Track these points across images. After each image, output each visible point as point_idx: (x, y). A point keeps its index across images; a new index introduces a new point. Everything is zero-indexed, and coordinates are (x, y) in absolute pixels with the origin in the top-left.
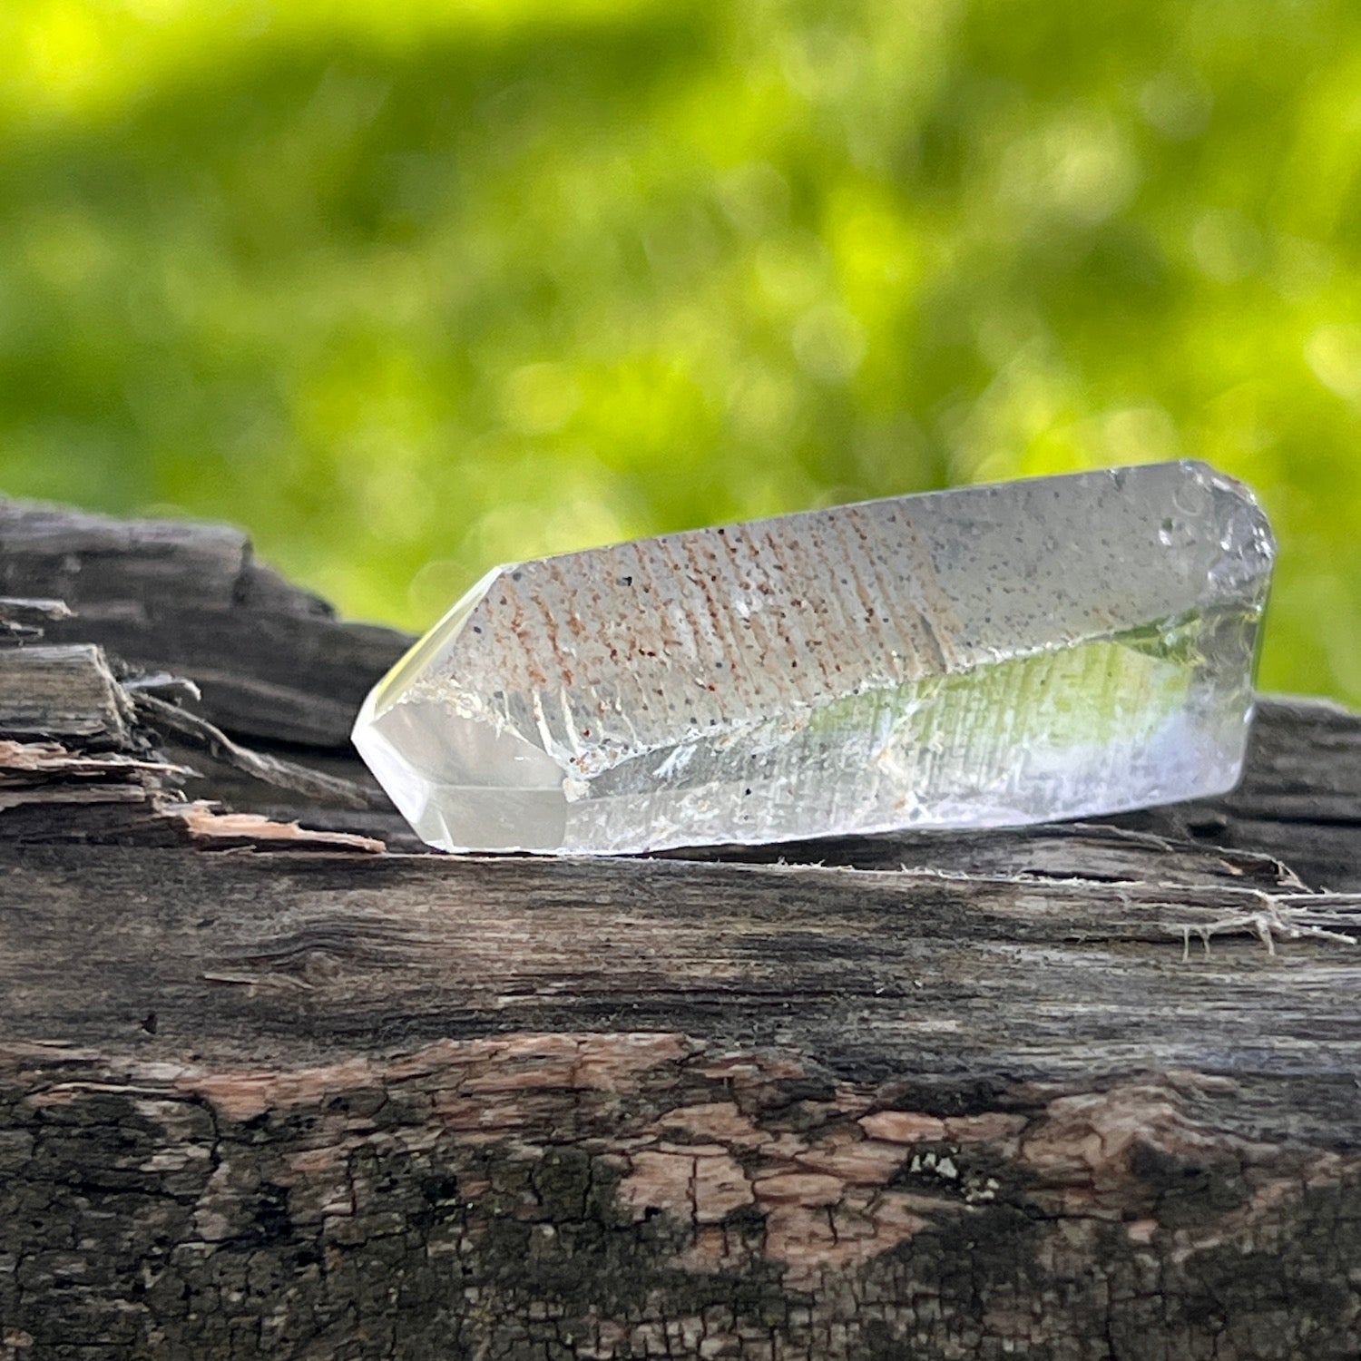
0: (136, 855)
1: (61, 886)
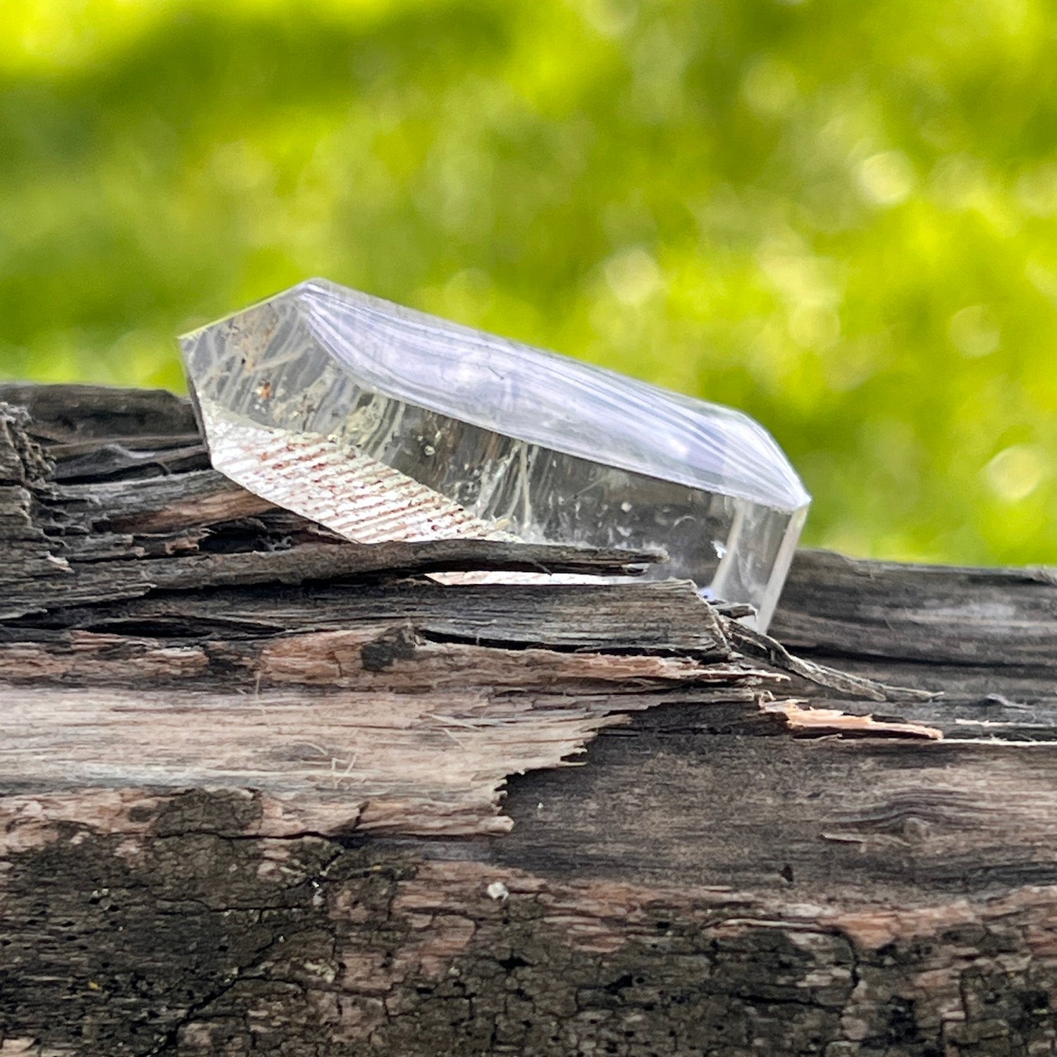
0: (749, 742)
1: (696, 766)
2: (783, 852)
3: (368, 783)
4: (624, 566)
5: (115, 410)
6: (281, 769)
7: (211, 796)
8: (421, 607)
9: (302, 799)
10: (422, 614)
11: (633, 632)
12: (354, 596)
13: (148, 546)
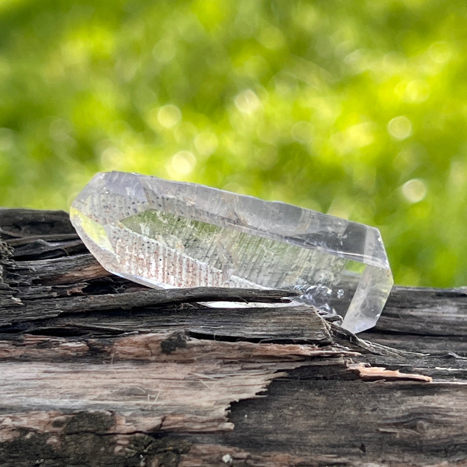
0: (343, 383)
1: (318, 396)
2: (360, 438)
3: (165, 407)
4: (281, 298)
5: (39, 221)
6: (124, 400)
7: (92, 415)
8: (187, 320)
9: (134, 415)
10: (188, 323)
11: (287, 331)
12: (156, 314)
13: (59, 292)
